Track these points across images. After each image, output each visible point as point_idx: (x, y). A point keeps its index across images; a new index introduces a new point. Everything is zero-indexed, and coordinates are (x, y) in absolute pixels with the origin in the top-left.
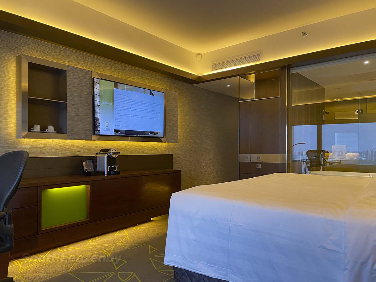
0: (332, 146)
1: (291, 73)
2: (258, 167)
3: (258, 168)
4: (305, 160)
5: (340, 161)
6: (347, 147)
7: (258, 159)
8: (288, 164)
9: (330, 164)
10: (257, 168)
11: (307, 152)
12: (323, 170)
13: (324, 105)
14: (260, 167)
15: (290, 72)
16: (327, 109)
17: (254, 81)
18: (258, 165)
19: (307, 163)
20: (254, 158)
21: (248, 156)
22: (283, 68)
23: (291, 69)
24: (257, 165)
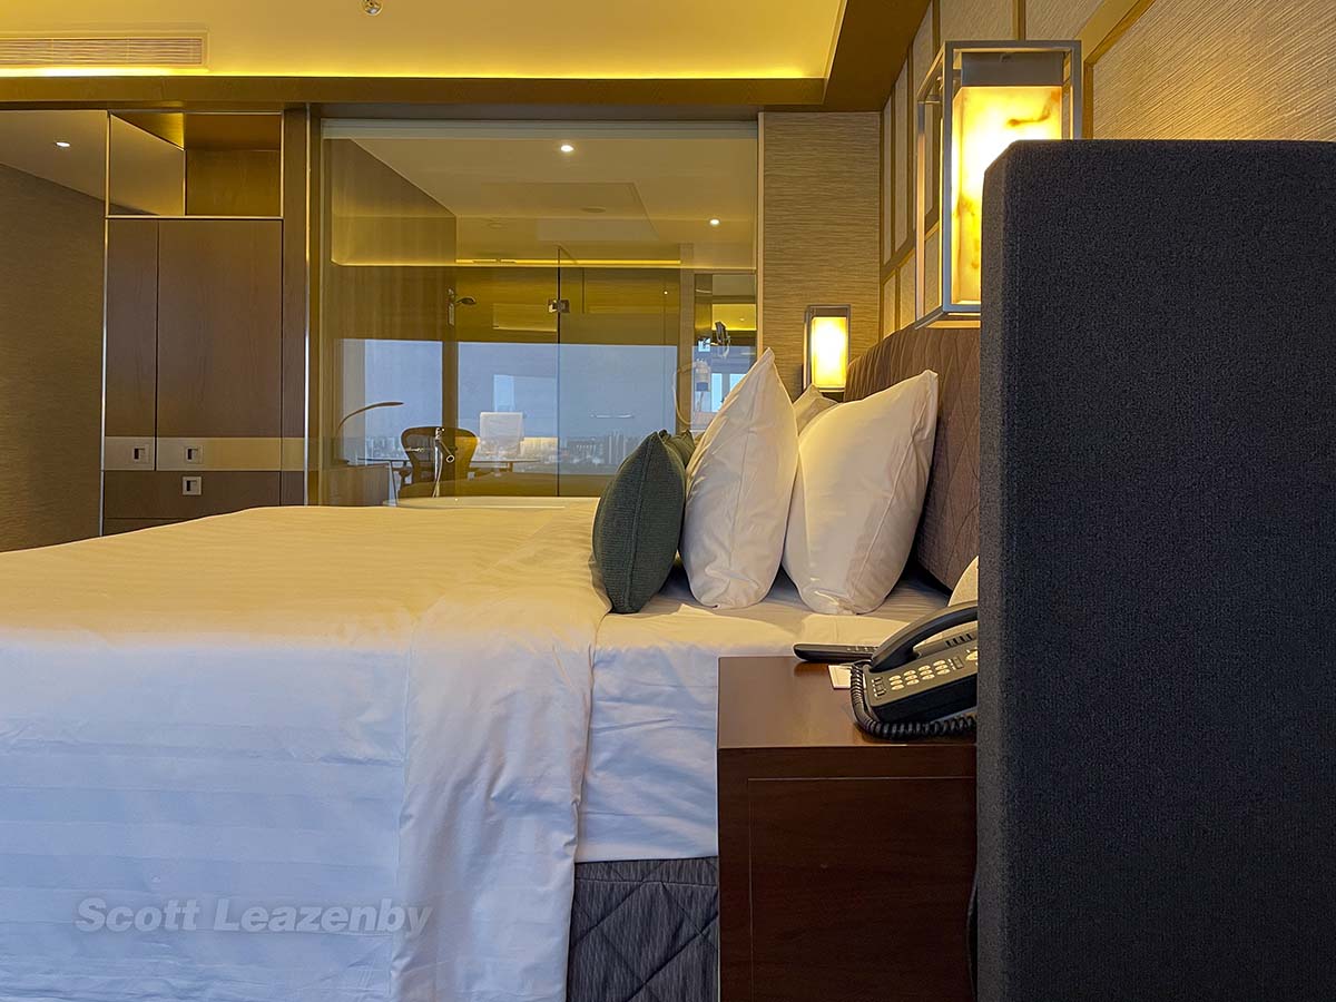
0: (482, 413)
1: (325, 137)
2: (188, 490)
3: (188, 493)
4: (400, 465)
5: (511, 463)
6: (524, 417)
7: (190, 457)
8: (313, 475)
9: (479, 473)
10: (185, 492)
11: (406, 434)
12: (442, 495)
13: (451, 276)
14: (197, 490)
15: (319, 134)
16: (464, 290)
17: (181, 144)
18: (189, 483)
19: (404, 473)
20: (171, 453)
21: (146, 446)
22: (294, 111)
23: (328, 122)
24: (185, 485)
